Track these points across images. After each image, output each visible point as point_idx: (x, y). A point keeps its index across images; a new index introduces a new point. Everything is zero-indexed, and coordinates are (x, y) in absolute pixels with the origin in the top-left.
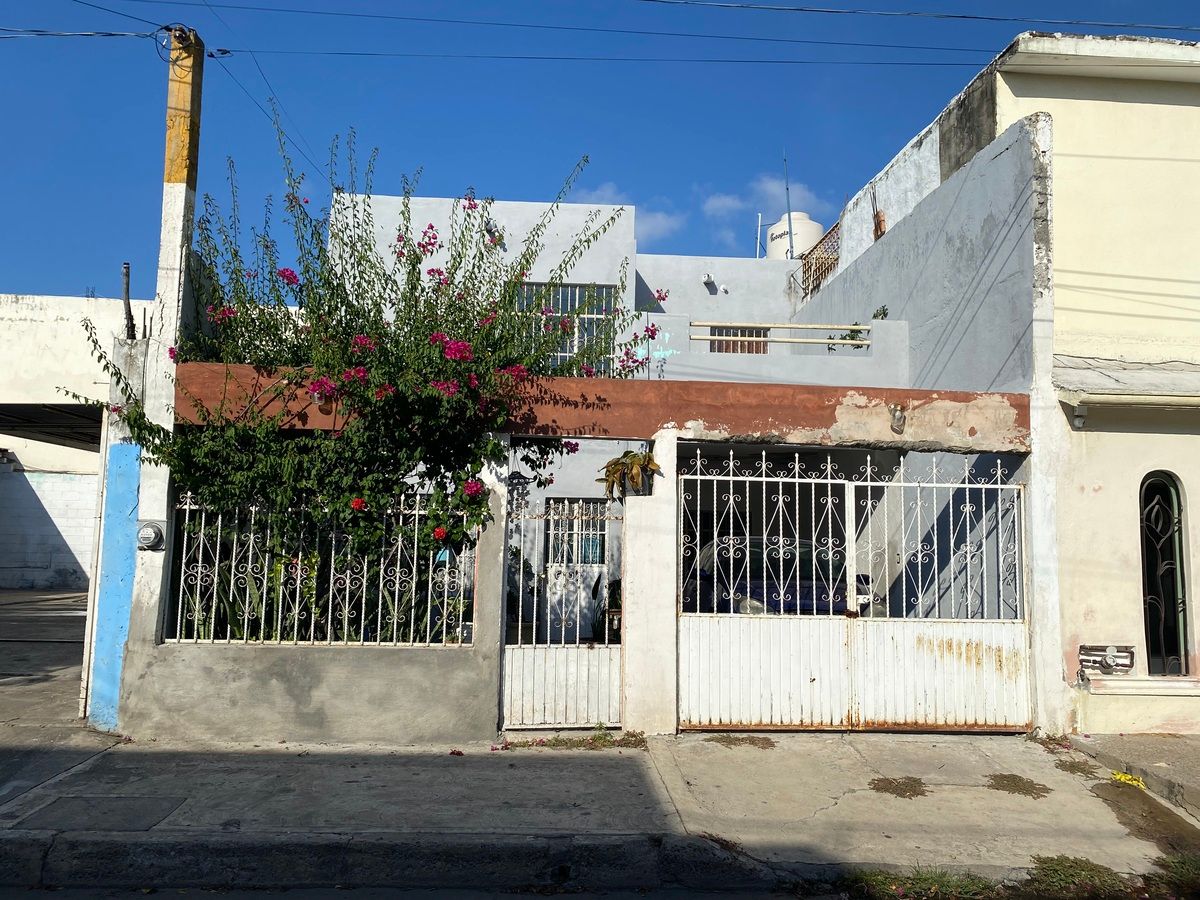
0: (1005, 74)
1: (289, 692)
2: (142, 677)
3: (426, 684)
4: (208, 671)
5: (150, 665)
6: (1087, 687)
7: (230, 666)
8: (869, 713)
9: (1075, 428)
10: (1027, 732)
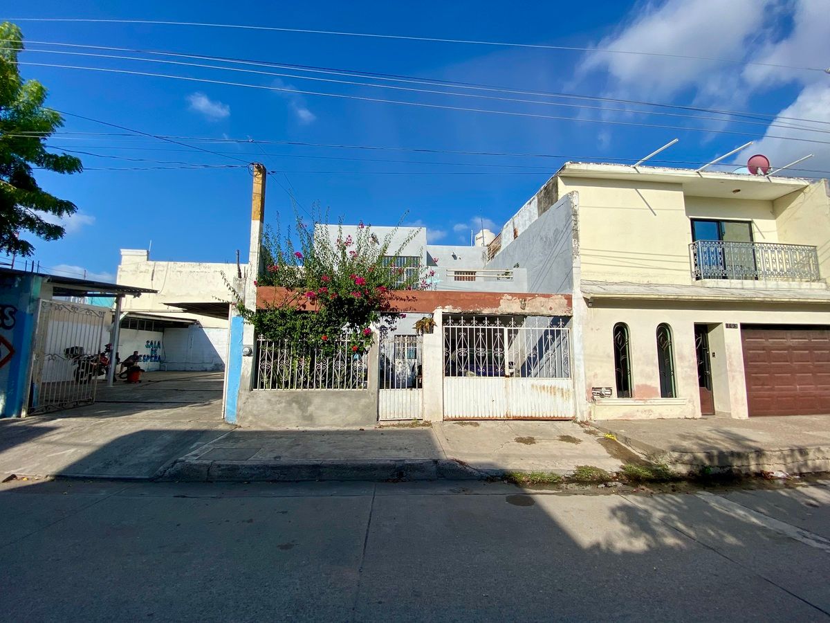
0: (561, 177)
1: (300, 408)
2: (245, 403)
3: (350, 404)
4: (269, 401)
5: (247, 399)
6: (595, 403)
7: (277, 399)
8: (514, 413)
9: (589, 307)
10: (573, 420)
